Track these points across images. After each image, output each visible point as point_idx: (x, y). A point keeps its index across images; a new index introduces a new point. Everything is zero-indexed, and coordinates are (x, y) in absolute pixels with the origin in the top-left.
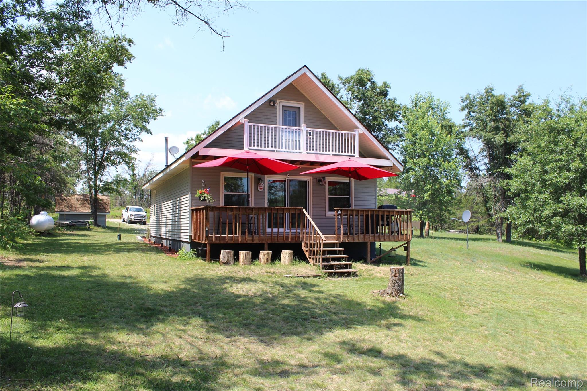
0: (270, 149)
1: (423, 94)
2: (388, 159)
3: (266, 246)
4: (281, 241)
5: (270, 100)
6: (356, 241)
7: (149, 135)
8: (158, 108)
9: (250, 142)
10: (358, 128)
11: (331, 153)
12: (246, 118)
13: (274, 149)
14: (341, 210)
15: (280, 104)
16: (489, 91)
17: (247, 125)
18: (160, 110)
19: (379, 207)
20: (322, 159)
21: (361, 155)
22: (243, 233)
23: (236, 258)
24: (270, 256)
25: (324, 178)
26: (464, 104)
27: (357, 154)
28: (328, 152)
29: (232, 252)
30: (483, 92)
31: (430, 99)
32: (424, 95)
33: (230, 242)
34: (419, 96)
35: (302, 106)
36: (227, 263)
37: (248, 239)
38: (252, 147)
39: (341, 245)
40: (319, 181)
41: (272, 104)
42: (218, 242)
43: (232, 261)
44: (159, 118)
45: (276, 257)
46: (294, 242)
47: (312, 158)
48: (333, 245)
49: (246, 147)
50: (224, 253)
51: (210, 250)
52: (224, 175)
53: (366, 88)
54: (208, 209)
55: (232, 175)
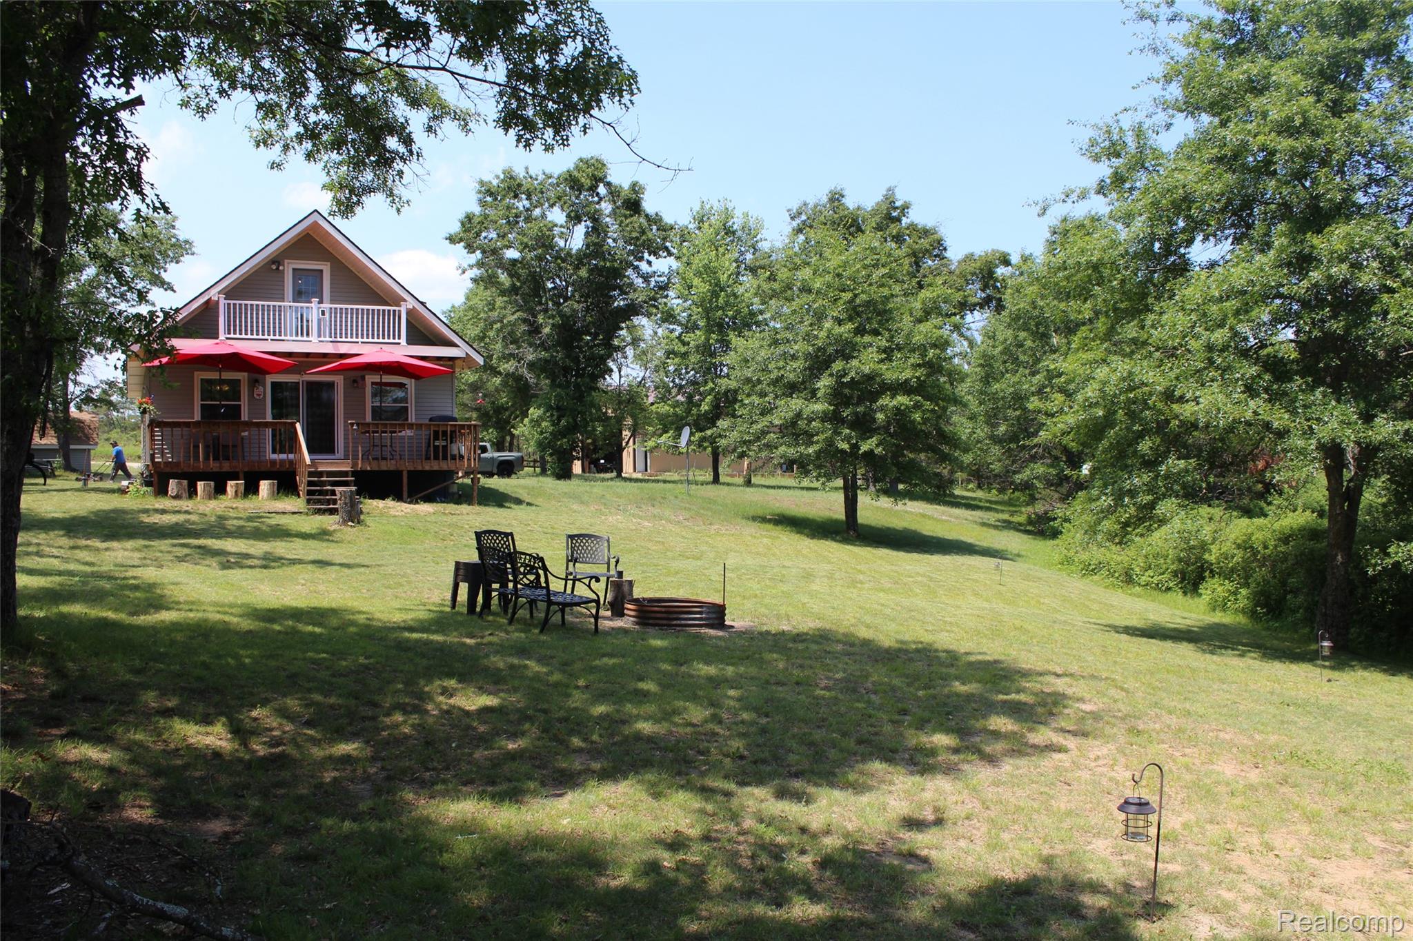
0: (261, 337)
1: (714, 204)
2: (456, 346)
3: (241, 475)
4: (263, 469)
5: (274, 261)
6: (384, 468)
7: (169, 292)
8: (181, 238)
9: (229, 326)
10: (405, 301)
11: (360, 340)
12: (219, 293)
13: (266, 337)
14: (358, 425)
15: (289, 267)
17: (223, 303)
18: (186, 242)
19: (431, 420)
20: (343, 349)
21: (410, 341)
22: (207, 458)
23: (192, 492)
24: (242, 488)
25: (363, 378)
26: (795, 224)
27: (403, 341)
28: (354, 339)
29: (185, 482)
31: (727, 214)
32: (716, 206)
33: (186, 470)
34: (708, 207)
35: (326, 268)
36: (177, 497)
37: (214, 466)
38: (232, 336)
39: (354, 473)
40: (355, 381)
41: (274, 267)
42: (168, 470)
43: (185, 495)
44: (186, 258)
45: (251, 489)
46: (283, 469)
47: (328, 349)
48: (345, 474)
49: (222, 337)
50: (172, 483)
51: (157, 480)
52: (200, 375)
53: (598, 194)
54: (153, 424)
55: (214, 375)
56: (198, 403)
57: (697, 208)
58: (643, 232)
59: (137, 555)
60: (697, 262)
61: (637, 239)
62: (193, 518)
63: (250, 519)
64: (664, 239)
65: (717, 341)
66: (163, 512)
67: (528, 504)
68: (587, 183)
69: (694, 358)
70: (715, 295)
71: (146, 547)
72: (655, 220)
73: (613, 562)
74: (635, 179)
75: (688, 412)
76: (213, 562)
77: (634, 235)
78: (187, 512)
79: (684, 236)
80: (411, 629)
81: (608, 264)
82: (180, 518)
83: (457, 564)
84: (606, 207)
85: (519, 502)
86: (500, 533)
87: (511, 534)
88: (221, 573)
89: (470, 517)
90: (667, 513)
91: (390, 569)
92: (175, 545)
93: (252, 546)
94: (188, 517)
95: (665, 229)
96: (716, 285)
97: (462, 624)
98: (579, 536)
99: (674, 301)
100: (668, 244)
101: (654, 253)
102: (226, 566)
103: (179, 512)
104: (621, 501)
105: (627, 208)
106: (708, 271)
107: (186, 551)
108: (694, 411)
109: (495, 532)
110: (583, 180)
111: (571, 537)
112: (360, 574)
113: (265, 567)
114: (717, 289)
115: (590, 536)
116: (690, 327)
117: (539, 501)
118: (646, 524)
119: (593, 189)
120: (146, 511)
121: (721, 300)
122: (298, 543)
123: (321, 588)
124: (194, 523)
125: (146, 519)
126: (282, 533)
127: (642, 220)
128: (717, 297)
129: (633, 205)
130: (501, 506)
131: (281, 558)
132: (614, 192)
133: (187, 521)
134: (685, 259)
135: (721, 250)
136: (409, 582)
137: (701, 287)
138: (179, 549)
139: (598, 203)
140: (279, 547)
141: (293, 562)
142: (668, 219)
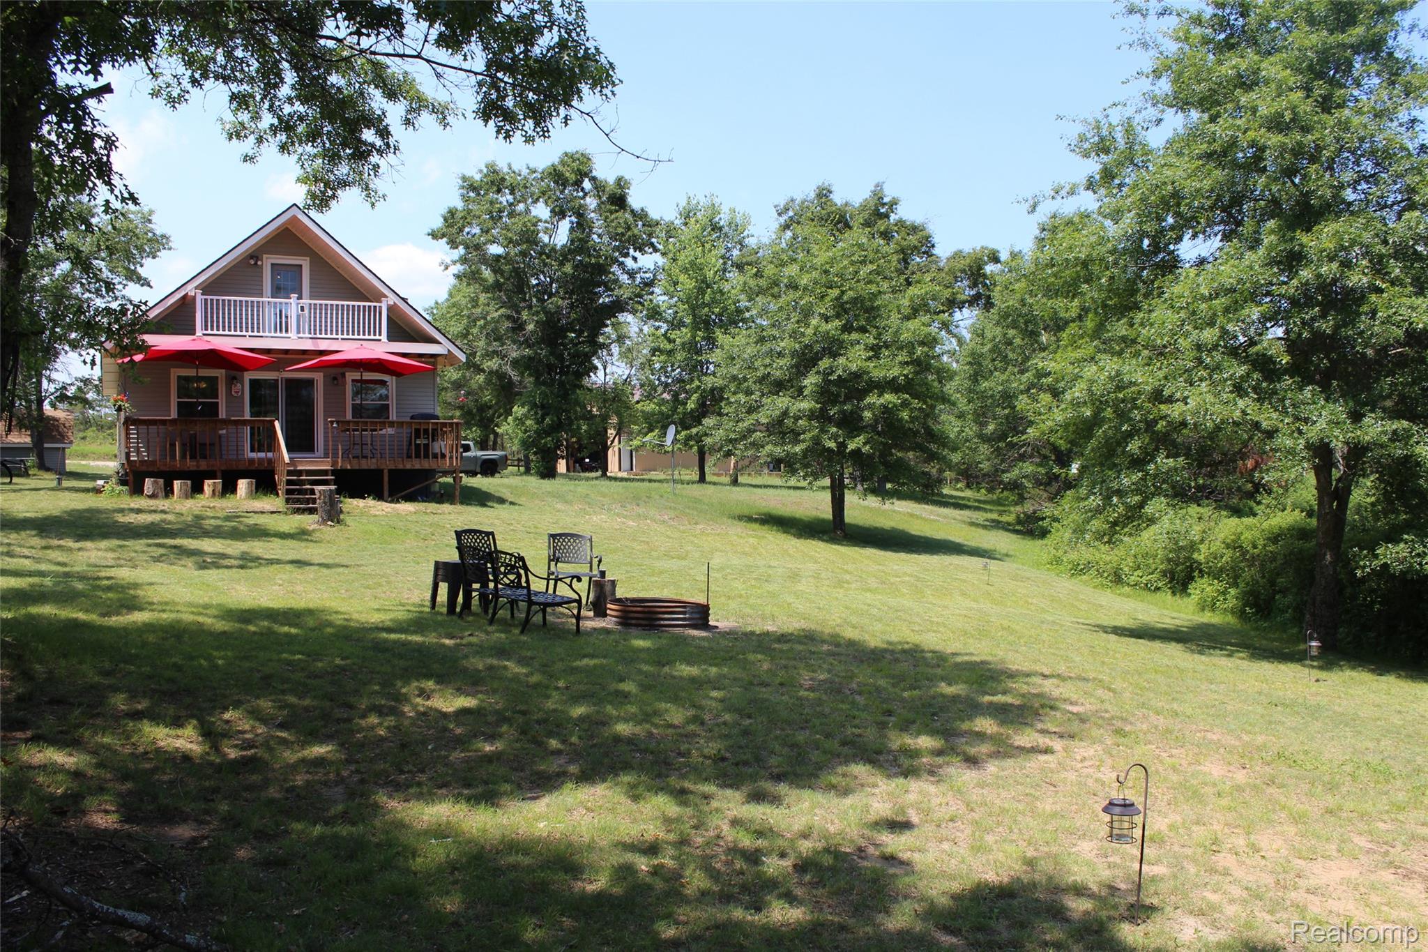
0: (238, 333)
1: (701, 199)
2: (438, 342)
3: (219, 474)
4: (241, 467)
5: (252, 256)
6: (364, 467)
8: (158, 232)
9: (206, 322)
10: (386, 296)
11: (340, 336)
12: (196, 288)
13: (244, 333)
14: (338, 422)
15: (268, 262)
16: (824, 194)
17: (200, 298)
18: (163, 236)
19: (412, 417)
20: (323, 345)
21: (391, 338)
22: (183, 456)
23: (169, 491)
24: (220, 487)
25: (343, 375)
26: (782, 220)
27: (384, 337)
28: (334, 336)
29: (161, 481)
30: (812, 195)
31: (714, 210)
32: (703, 201)
33: (163, 468)
34: (694, 202)
35: (305, 263)
36: (153, 496)
37: (190, 464)
38: (209, 332)
39: (334, 472)
40: (335, 379)
41: (252, 262)
42: (144, 468)
43: (161, 494)
44: (163, 254)
45: (229, 488)
46: (262, 468)
47: (308, 345)
48: (325, 472)
49: (199, 333)
50: (148, 482)
51: (132, 479)
52: (176, 372)
53: (583, 189)
54: (128, 422)
55: (191, 372)
56: (174, 401)
57: (683, 203)
58: (629, 228)
59: (110, 555)
60: (683, 258)
61: (623, 234)
62: (170, 517)
63: (228, 518)
64: (650, 235)
65: (703, 338)
66: (139, 511)
67: (512, 503)
68: (572, 177)
69: (680, 356)
70: (701, 291)
71: (120, 547)
72: (641, 216)
73: (595, 561)
74: (620, 174)
75: (674, 410)
76: (189, 562)
77: (620, 230)
78: (163, 512)
79: (671, 232)
80: (389, 630)
81: (593, 261)
82: (156, 518)
83: (437, 563)
84: (591, 202)
85: (501, 501)
86: (481, 532)
87: (492, 533)
88: (196, 573)
89: (452, 517)
90: (652, 512)
91: (369, 569)
92: (149, 545)
93: (229, 546)
94: (164, 516)
95: (651, 225)
96: (703, 281)
97: (441, 624)
98: (561, 535)
99: (659, 297)
100: (654, 240)
101: (640, 249)
102: (203, 566)
103: (155, 511)
104: (606, 500)
105: (612, 204)
106: (694, 268)
107: (162, 551)
108: (680, 409)
109: (475, 531)
110: (568, 174)
111: (553, 536)
112: (339, 574)
113: (242, 567)
114: (704, 285)
115: (572, 535)
116: (676, 324)
117: (522, 500)
118: (631, 523)
119: (578, 183)
120: (121, 511)
121: (707, 298)
122: (277, 542)
123: (299, 588)
124: (170, 523)
125: (120, 518)
126: (260, 533)
127: (628, 215)
128: (704, 293)
129: (619, 201)
130: (483, 505)
131: (259, 558)
132: (599, 186)
133: (164, 521)
134: (671, 255)
135: (708, 246)
136: (388, 582)
137: (687, 284)
138: (155, 549)
139: (584, 198)
140: (257, 547)
141: (271, 562)
142: (654, 215)
